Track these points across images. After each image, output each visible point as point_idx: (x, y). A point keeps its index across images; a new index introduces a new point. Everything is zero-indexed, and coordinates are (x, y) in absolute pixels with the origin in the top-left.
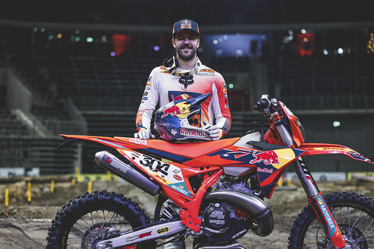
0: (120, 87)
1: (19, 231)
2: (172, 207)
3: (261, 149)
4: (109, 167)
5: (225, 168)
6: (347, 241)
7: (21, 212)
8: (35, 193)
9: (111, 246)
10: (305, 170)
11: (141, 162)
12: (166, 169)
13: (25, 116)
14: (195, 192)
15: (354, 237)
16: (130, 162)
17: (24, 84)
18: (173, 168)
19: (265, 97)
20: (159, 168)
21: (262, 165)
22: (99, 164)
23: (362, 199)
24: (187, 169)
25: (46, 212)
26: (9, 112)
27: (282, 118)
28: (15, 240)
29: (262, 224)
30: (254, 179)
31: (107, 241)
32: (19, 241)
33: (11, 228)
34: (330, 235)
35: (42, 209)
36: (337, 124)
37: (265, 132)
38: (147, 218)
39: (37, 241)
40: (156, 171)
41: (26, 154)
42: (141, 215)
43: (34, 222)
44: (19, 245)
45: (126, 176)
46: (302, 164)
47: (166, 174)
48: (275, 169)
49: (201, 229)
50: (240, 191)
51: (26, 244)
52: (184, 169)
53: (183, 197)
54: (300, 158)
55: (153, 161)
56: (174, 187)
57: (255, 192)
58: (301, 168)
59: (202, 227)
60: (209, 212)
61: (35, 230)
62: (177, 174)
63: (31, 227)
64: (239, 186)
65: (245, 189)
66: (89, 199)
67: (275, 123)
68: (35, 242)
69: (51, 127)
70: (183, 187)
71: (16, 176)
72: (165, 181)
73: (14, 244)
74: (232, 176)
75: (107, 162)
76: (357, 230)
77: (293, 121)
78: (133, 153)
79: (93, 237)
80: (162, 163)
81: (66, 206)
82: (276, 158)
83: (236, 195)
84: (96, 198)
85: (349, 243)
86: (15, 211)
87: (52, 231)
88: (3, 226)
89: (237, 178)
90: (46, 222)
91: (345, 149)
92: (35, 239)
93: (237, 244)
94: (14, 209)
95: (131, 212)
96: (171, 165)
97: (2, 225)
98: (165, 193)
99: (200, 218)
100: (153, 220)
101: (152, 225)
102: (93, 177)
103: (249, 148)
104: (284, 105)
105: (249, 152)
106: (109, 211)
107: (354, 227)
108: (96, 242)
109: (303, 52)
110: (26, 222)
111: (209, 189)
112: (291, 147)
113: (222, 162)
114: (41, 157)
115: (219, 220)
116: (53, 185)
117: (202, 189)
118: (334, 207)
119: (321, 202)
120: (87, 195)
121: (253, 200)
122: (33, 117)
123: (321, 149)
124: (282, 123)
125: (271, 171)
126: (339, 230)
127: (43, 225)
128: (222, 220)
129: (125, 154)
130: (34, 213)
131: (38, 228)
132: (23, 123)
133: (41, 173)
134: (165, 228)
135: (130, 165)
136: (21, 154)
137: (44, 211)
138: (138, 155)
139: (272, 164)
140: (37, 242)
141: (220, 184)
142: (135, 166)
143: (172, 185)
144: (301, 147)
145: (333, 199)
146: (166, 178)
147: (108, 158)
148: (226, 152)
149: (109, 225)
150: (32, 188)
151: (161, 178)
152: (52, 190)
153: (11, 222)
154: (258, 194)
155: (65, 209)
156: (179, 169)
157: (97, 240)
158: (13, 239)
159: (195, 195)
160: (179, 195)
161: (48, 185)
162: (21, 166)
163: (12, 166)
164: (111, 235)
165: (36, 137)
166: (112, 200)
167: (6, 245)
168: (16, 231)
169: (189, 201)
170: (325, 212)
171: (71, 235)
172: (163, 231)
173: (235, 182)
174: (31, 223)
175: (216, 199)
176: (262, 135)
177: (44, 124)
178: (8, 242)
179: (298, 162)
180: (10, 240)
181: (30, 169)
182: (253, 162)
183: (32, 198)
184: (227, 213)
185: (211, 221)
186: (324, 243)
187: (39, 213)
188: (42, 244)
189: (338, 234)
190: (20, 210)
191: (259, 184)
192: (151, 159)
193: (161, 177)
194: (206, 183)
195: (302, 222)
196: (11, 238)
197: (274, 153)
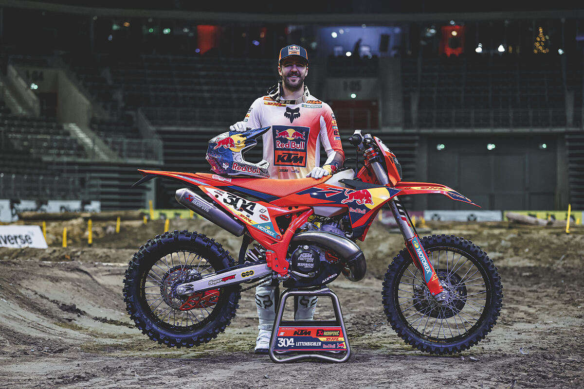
0: (206, 95)
1: (87, 276)
2: (258, 249)
3: (354, 188)
4: (191, 206)
5: (315, 208)
6: (445, 287)
7: (85, 256)
8: (95, 233)
9: (193, 289)
10: (401, 210)
11: (225, 201)
12: (252, 208)
13: (82, 133)
14: (283, 233)
15: (453, 283)
16: (213, 200)
17: (80, 91)
18: (258, 207)
19: (357, 132)
20: (243, 207)
21: (354, 205)
22: (180, 202)
23: (461, 243)
24: (274, 209)
25: (116, 256)
26: (61, 128)
27: (376, 155)
28: (83, 286)
29: (353, 268)
30: (346, 220)
31: (188, 284)
32: (88, 287)
33: (78, 273)
34: (426, 280)
35: (111, 252)
36: (491, 147)
37: (359, 169)
38: (231, 260)
39: (107, 287)
40: (241, 210)
41: (83, 182)
42: (225, 257)
43: (104, 266)
44: (88, 291)
45: (209, 215)
46: (398, 205)
47: (252, 214)
48: (368, 210)
49: (288, 273)
50: (331, 233)
51: (96, 291)
52: (271, 208)
53: (271, 239)
54: (396, 198)
55: (237, 200)
56: (260, 228)
57: (347, 234)
58: (396, 209)
59: (289, 271)
60: (297, 254)
61: (105, 275)
62: (263, 214)
63: (100, 272)
64: (330, 227)
65: (336, 231)
66: (169, 239)
67: (370, 159)
68: (106, 289)
69: (115, 147)
70: (269, 228)
71: (70, 211)
72: (250, 221)
73: (82, 290)
74: (323, 217)
75: (189, 200)
76: (456, 275)
77: (389, 158)
78: (216, 190)
79: (173, 280)
80: (248, 202)
81: (144, 247)
82: (370, 198)
83: (326, 237)
84: (176, 239)
85: (447, 289)
86: (79, 253)
87: (129, 274)
88: (69, 270)
89: (329, 218)
90: (118, 267)
91: (444, 188)
92: (106, 285)
93: (327, 289)
94: (77, 252)
95: (214, 253)
96: (257, 204)
97: (68, 268)
98: (250, 234)
99: (288, 261)
100: (237, 262)
101: (236, 268)
102: (170, 214)
103: (340, 186)
104: (379, 141)
105: (341, 191)
106: (190, 253)
107: (453, 272)
108: (176, 285)
109: (449, 51)
110: (95, 266)
111: (298, 230)
112: (387, 187)
113: (312, 201)
114: (103, 186)
115: (308, 263)
116: (119, 223)
117: (290, 230)
118: (432, 251)
119: (416, 245)
120: (167, 235)
121: (344, 242)
122: (93, 134)
123: (419, 188)
124: (376, 160)
125: (364, 212)
126: (436, 274)
127: (114, 270)
128: (311, 263)
129: (208, 192)
130: (101, 257)
131: (108, 273)
132: (79, 142)
133: (103, 208)
134: (250, 272)
135: (212, 203)
136: (77, 182)
137: (114, 255)
138: (221, 193)
139: (365, 204)
140: (108, 289)
141: (310, 224)
142: (218, 204)
143: (257, 225)
144: (397, 186)
145: (430, 242)
146: (251, 217)
147: (190, 196)
148: (315, 190)
149: (191, 267)
150: (93, 227)
151: (246, 218)
152: (118, 229)
153: (78, 265)
154: (349, 236)
155: (143, 250)
156: (266, 208)
157: (177, 283)
158: (81, 284)
159: (283, 236)
160: (264, 236)
161: (113, 223)
162: (76, 198)
163: (64, 198)
164: (192, 277)
165: (96, 160)
166: (193, 240)
167: (73, 291)
168: (84, 276)
169: (275, 242)
170: (421, 255)
171: (148, 283)
172: (247, 274)
173: (325, 223)
174: (100, 268)
175: (305, 240)
176: (355, 173)
177: (106, 142)
178: (76, 288)
179: (393, 202)
180: (78, 285)
181: (88, 203)
182: (345, 201)
183: (93, 240)
184: (316, 257)
185: (299, 264)
186: (421, 289)
187: (107, 256)
188: (114, 290)
189: (434, 279)
190: (85, 253)
191: (351, 225)
192: (235, 197)
193: (246, 216)
194: (295, 223)
195: (397, 267)
196: (78, 284)
197: (368, 192)
